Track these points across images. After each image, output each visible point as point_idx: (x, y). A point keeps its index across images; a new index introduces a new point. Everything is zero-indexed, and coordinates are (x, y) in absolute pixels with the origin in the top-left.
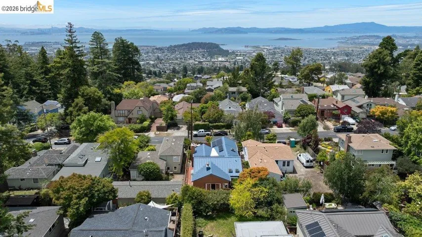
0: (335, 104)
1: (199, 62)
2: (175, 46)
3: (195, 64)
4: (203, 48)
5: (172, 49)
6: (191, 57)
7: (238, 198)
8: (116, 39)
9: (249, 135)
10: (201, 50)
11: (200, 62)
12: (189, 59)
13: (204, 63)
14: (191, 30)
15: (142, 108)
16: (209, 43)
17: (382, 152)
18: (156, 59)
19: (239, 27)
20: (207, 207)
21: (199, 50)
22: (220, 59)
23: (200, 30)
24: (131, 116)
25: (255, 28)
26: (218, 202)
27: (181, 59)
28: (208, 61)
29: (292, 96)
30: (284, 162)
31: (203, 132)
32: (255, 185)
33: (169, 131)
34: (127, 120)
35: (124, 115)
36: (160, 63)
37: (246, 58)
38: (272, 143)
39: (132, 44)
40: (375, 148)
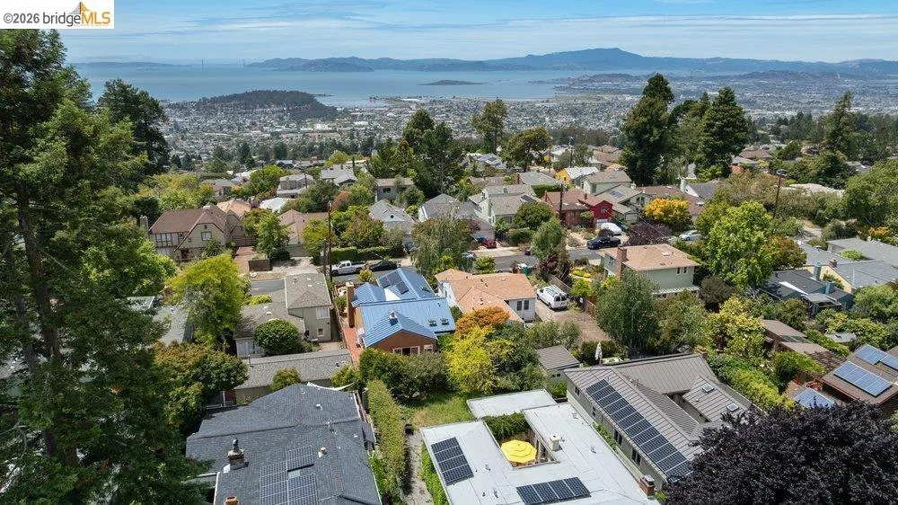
0: (584, 200)
1: (272, 134)
2: (214, 100)
3: (263, 140)
4: (279, 104)
5: (207, 106)
6: (254, 124)
7: (463, 360)
8: (107, 85)
9: (447, 262)
10: (274, 108)
11: (275, 135)
12: (248, 127)
13: (284, 136)
14: (246, 64)
15: (211, 227)
16: (291, 92)
17: (678, 272)
18: (171, 130)
19: (353, 58)
20: (411, 384)
21: (270, 107)
22: (319, 127)
23: (267, 64)
24: (186, 245)
25: (389, 59)
27: (230, 127)
28: (293, 132)
29: (505, 190)
30: (519, 303)
31: (348, 265)
32: (489, 337)
33: (276, 270)
34: (179, 254)
35: (170, 244)
36: (183, 138)
37: (375, 123)
38: (488, 273)
39: (144, 94)
40: (668, 266)
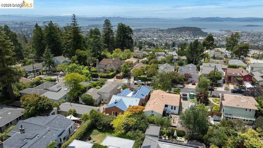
0: (241, 73)
1: (185, 40)
2: (171, 29)
3: (182, 41)
4: (190, 31)
5: (169, 31)
6: (181, 36)
8: (119, 24)
10: (188, 32)
11: (186, 40)
12: (179, 37)
13: (189, 40)
14: (184, 19)
15: (112, 64)
16: (194, 27)
17: (246, 110)
18: (158, 37)
19: (217, 17)
20: (100, 124)
21: (187, 31)
22: (200, 38)
23: (190, 19)
24: (105, 69)
25: (229, 18)
26: (107, 122)
27: (174, 37)
28: (192, 39)
29: (210, 65)
30: (172, 107)
31: (140, 82)
32: (130, 116)
36: (160, 39)
37: (219, 38)
39: (128, 27)
